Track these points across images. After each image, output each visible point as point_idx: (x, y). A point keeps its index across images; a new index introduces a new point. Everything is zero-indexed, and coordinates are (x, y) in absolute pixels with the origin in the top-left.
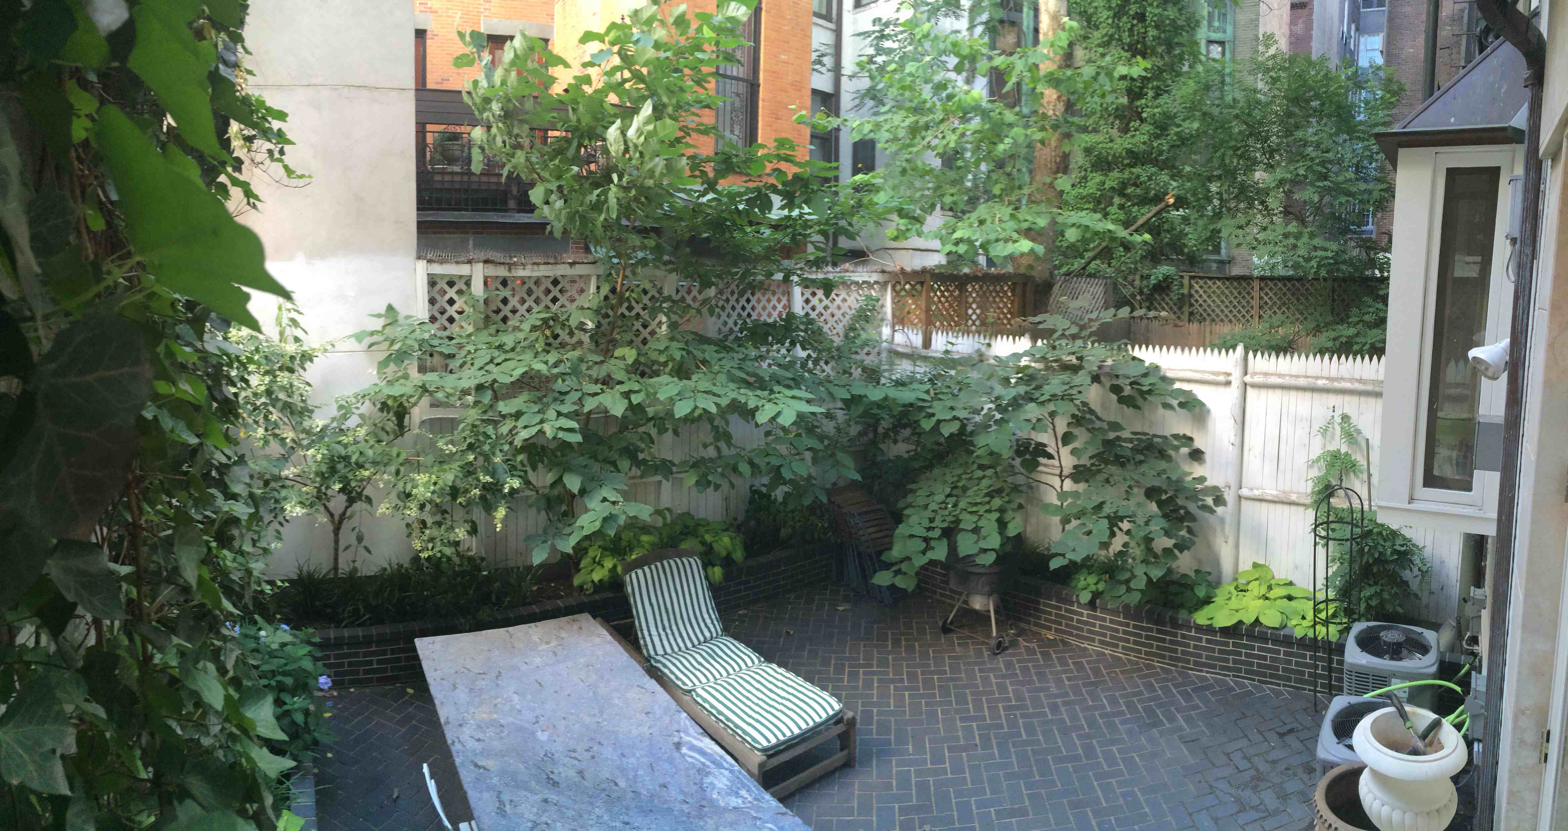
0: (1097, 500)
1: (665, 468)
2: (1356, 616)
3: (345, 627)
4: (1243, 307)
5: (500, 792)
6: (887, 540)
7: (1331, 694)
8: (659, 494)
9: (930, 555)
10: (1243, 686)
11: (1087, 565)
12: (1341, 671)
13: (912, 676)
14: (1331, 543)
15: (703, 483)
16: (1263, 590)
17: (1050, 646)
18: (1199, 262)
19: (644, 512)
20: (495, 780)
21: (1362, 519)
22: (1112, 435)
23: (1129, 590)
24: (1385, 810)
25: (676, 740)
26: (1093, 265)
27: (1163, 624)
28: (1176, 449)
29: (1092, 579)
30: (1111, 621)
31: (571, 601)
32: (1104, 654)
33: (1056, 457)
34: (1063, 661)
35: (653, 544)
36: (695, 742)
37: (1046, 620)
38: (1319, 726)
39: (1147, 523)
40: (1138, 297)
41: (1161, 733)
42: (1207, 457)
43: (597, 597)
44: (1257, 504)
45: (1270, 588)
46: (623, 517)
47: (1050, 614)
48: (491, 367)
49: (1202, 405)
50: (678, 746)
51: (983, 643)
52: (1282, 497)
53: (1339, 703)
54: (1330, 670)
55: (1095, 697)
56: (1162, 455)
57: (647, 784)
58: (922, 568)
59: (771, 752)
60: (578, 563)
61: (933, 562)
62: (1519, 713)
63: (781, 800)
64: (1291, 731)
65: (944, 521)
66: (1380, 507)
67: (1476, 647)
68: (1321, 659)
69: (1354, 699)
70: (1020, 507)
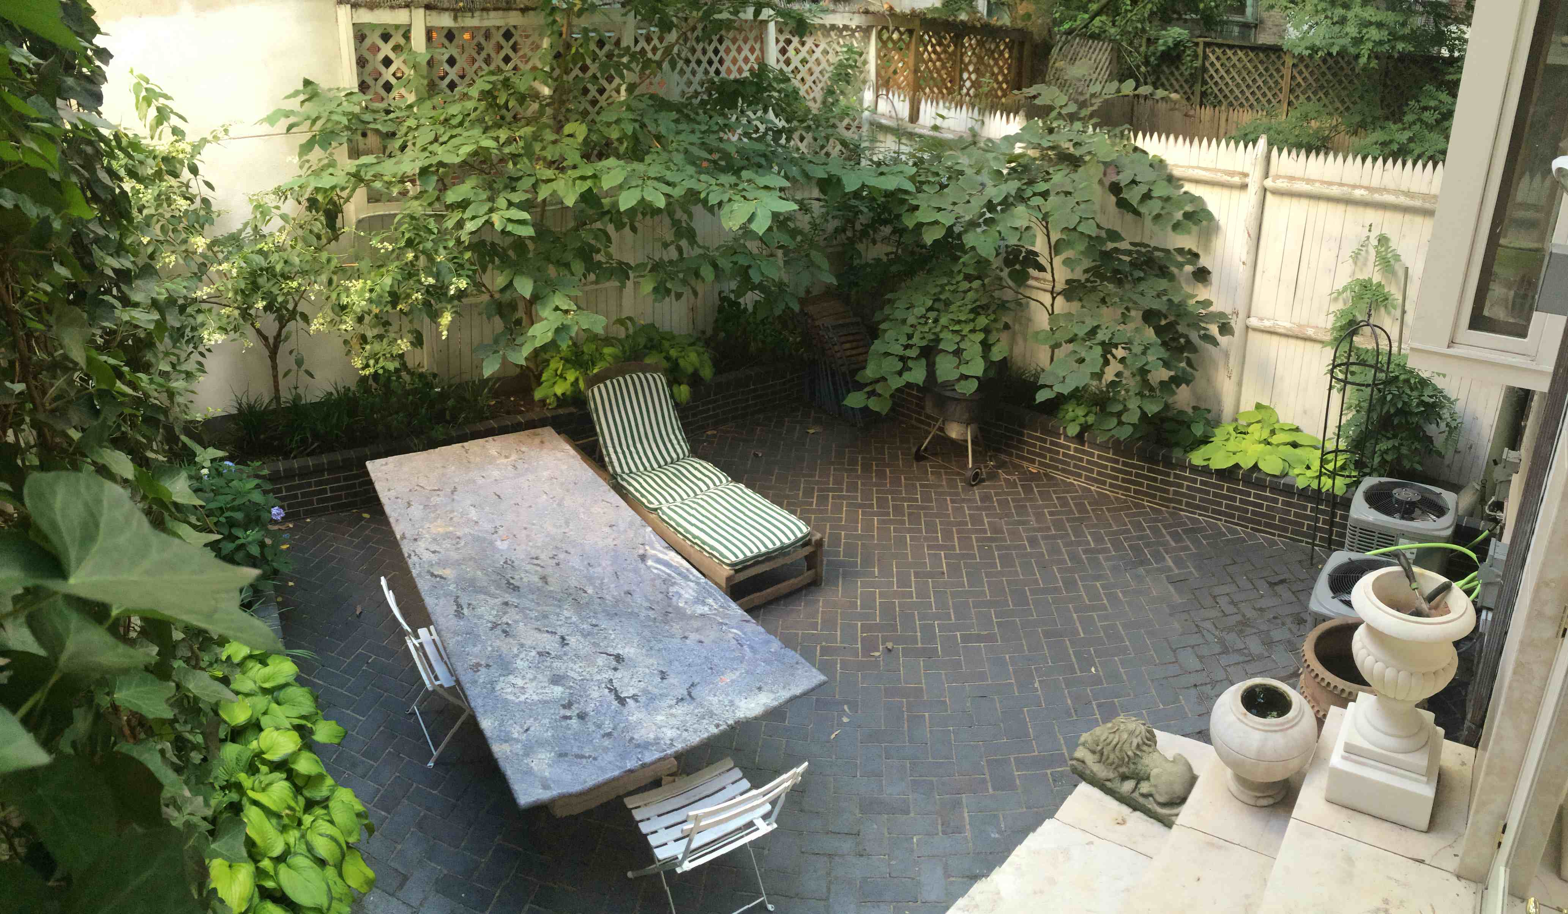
0: (1090, 323)
1: (622, 271)
2: (1367, 470)
3: (295, 457)
4: (1270, 88)
5: (458, 597)
6: (861, 358)
7: (1330, 549)
8: (621, 298)
9: (908, 377)
10: (1236, 532)
11: (1077, 395)
12: (1344, 527)
13: (882, 502)
14: (1348, 387)
15: (661, 291)
16: (1265, 434)
17: (1032, 480)
18: (1216, 23)
19: (597, 323)
20: (452, 587)
21: (1389, 363)
22: (1110, 246)
23: (1120, 423)
24: (1379, 666)
25: (641, 552)
26: (1097, 21)
27: (1157, 463)
28: (1181, 266)
29: (1080, 412)
30: (1099, 457)
31: (534, 416)
32: (1090, 490)
33: (1049, 269)
34: (1045, 496)
35: (615, 357)
36: (661, 556)
37: (1029, 452)
38: (1314, 579)
39: (1144, 353)
40: (1143, 69)
41: (1147, 572)
42: (1214, 278)
43: (561, 411)
44: (1266, 337)
45: (1273, 432)
46: (576, 328)
47: (1034, 446)
48: (435, 147)
49: (1209, 216)
50: (643, 558)
51: (958, 474)
52: (1296, 331)
53: (1338, 558)
54: (1332, 524)
55: (1078, 533)
56: (1163, 272)
57: (612, 591)
58: (898, 390)
59: (740, 567)
60: (540, 375)
61: (909, 385)
62: (1541, 583)
63: (748, 611)
64: (1282, 582)
65: (923, 338)
66: (1412, 349)
67: (1499, 514)
68: (1323, 512)
69: (1356, 556)
70: (1007, 327)
